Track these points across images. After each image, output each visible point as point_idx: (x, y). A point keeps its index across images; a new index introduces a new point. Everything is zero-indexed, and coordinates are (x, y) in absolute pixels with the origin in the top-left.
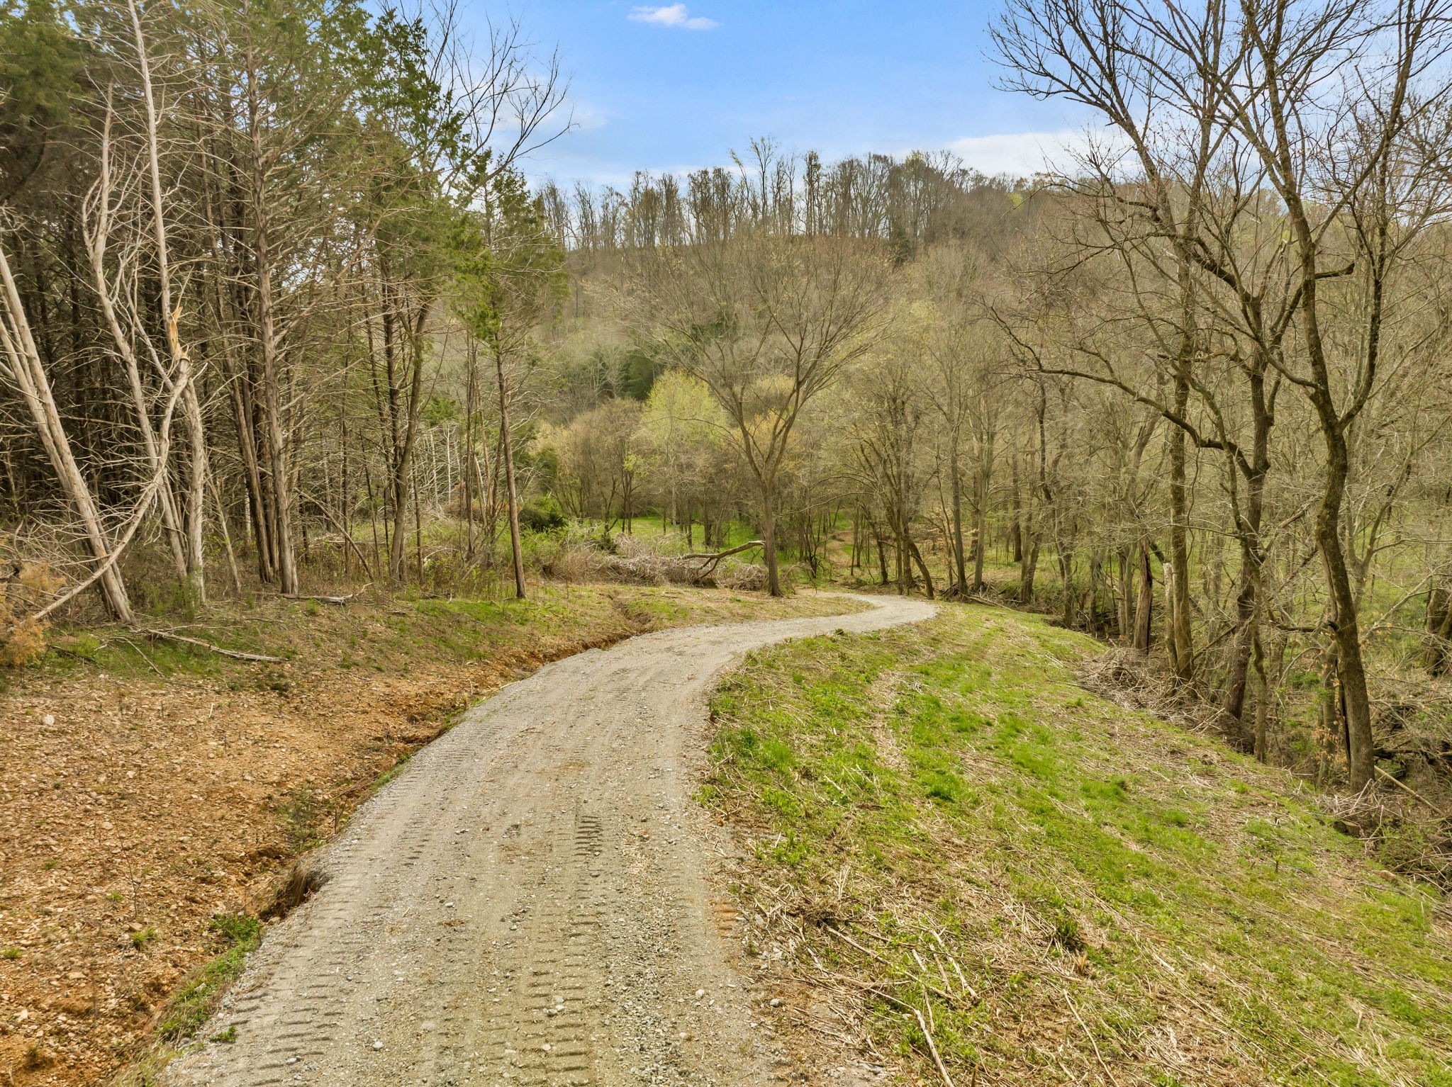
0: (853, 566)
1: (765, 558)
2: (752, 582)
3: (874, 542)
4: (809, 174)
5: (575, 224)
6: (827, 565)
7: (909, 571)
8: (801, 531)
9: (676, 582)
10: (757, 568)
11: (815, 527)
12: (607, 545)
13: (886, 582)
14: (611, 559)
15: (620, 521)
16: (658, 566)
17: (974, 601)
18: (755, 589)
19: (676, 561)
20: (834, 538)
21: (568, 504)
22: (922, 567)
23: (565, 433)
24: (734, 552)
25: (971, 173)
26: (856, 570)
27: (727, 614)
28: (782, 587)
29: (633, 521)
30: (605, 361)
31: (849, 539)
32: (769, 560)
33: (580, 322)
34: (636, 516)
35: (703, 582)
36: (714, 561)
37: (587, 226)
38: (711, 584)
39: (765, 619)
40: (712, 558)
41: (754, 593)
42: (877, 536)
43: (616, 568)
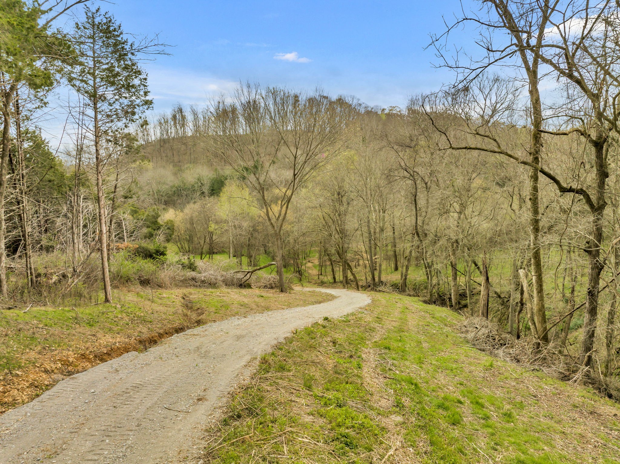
0: (319, 275)
1: (277, 272)
2: (270, 284)
3: (328, 263)
4: (295, 104)
5: (191, 125)
6: (307, 275)
7: (346, 277)
8: (294, 259)
9: (229, 285)
10: (273, 277)
11: (300, 257)
12: (192, 267)
13: (335, 281)
14: (193, 274)
15: (208, 256)
16: (219, 278)
17: (380, 291)
18: (272, 288)
19: (229, 274)
20: (309, 261)
21: (182, 248)
22: (353, 274)
23: (181, 214)
24: (260, 269)
25: (363, 105)
26: (320, 276)
27: (254, 307)
28: (286, 285)
29: (214, 256)
30: (202, 182)
31: (317, 262)
32: (279, 273)
33: (191, 166)
34: (216, 253)
35: (244, 285)
36: (250, 274)
37: (196, 125)
38: (249, 286)
39: (278, 309)
40: (248, 272)
41: (271, 291)
42: (330, 260)
43: (193, 279)
